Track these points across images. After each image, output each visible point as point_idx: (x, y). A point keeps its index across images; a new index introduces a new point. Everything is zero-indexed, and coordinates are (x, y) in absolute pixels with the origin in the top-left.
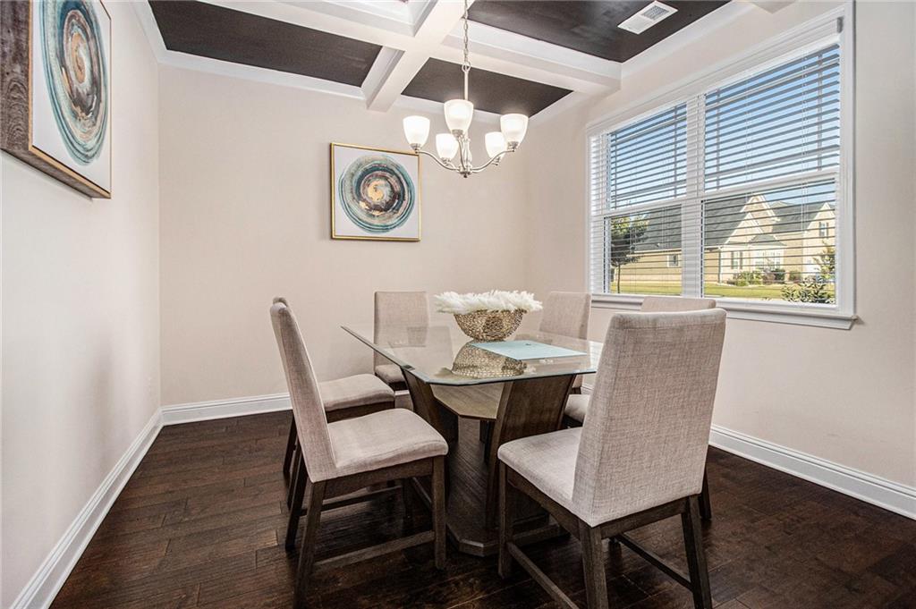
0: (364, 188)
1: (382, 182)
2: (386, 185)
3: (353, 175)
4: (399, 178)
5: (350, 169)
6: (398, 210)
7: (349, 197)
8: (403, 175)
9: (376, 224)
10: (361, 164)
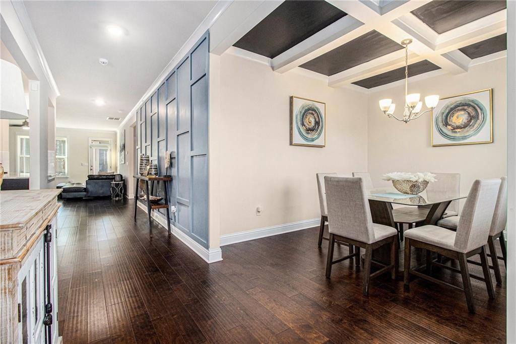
0: (450, 118)
1: (462, 112)
2: (465, 114)
3: (443, 113)
4: (474, 107)
5: (441, 111)
6: (473, 126)
7: (441, 125)
8: (477, 105)
9: (458, 136)
10: (448, 106)
